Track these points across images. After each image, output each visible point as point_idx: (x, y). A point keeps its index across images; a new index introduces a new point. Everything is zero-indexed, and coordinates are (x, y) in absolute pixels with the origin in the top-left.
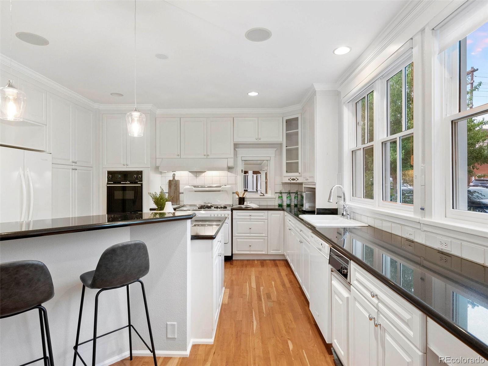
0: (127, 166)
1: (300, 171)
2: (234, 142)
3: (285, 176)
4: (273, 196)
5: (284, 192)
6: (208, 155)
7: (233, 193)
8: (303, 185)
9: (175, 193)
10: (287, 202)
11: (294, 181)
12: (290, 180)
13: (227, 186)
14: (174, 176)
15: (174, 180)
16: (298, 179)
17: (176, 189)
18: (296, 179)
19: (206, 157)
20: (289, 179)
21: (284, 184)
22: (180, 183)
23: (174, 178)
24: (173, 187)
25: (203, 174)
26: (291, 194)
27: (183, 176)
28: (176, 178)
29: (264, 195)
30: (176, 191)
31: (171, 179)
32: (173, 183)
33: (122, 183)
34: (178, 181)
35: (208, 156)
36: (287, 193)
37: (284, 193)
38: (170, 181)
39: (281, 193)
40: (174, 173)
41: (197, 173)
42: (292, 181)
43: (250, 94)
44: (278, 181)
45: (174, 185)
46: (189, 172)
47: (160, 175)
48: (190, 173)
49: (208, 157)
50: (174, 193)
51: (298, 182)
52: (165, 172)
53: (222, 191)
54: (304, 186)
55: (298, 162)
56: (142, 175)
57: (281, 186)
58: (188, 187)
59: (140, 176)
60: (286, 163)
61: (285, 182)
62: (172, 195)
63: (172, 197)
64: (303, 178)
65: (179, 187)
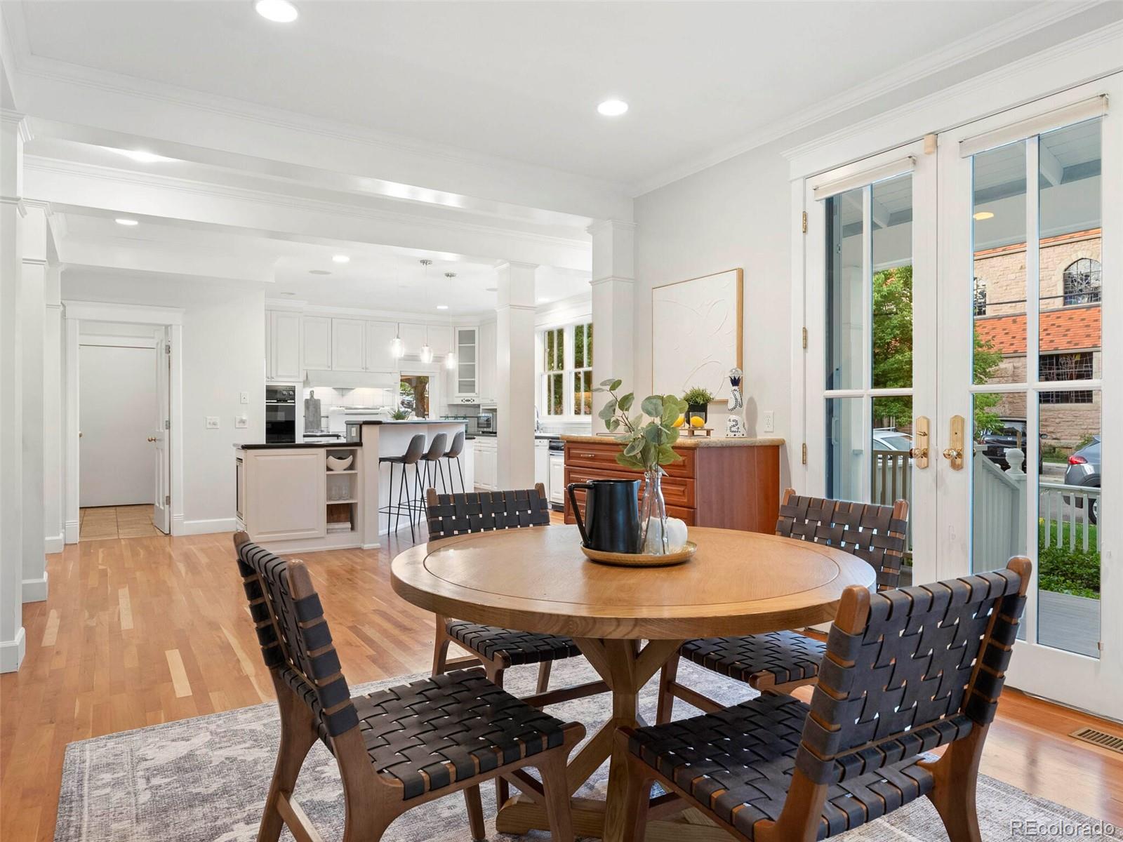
0: (273, 379)
1: (477, 391)
3: (456, 397)
5: (450, 416)
6: (367, 369)
11: (469, 403)
12: (464, 401)
14: (312, 393)
15: (313, 399)
16: (474, 401)
17: (316, 410)
18: (472, 401)
19: (365, 371)
20: (462, 401)
21: (451, 406)
23: (312, 396)
24: (311, 408)
25: (352, 392)
26: (459, 418)
27: (324, 394)
28: (316, 397)
30: (316, 414)
31: (308, 397)
32: (311, 403)
34: (318, 401)
38: (306, 401)
39: (448, 417)
40: (312, 389)
41: (343, 390)
42: (466, 403)
44: (445, 402)
46: (335, 389)
48: (334, 391)
49: (367, 371)
50: (314, 416)
51: (473, 403)
53: (381, 414)
54: (481, 407)
55: (474, 381)
56: (294, 392)
57: (447, 409)
58: (332, 408)
59: (291, 393)
60: (459, 381)
61: (455, 403)
62: (311, 419)
63: (311, 422)
64: (483, 399)
65: (320, 408)
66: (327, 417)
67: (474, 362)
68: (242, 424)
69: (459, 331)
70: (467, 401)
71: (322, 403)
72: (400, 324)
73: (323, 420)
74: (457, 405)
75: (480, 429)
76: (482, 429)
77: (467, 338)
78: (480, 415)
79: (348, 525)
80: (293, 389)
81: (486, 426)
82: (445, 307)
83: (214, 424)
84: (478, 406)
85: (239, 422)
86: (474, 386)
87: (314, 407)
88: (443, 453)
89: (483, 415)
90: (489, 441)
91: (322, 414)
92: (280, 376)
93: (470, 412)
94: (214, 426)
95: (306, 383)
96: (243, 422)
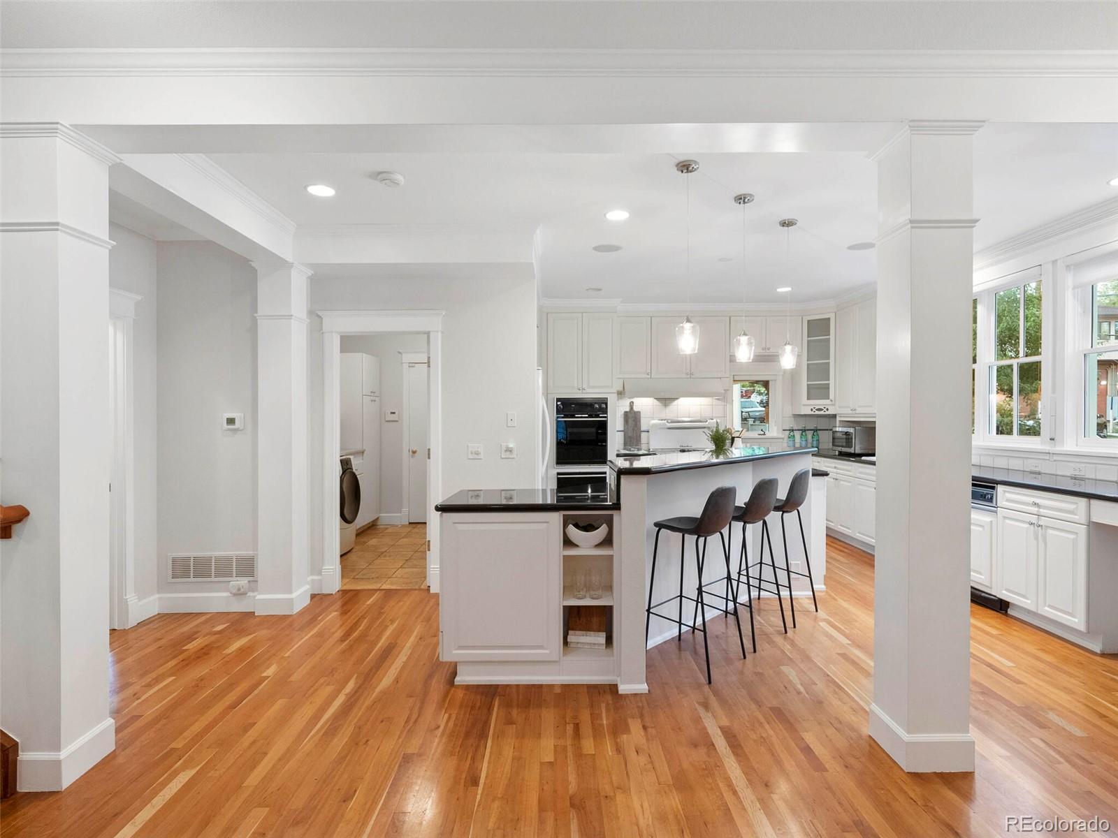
0: (584, 391)
1: (832, 396)
3: (804, 405)
4: (781, 435)
5: (797, 428)
6: (691, 374)
8: (837, 417)
9: (634, 432)
10: (801, 443)
11: (822, 413)
12: (814, 410)
13: (715, 421)
14: (632, 404)
15: (632, 412)
16: (827, 410)
17: (637, 424)
18: (825, 410)
19: (689, 376)
20: (812, 410)
21: (797, 416)
23: (631, 408)
24: (630, 421)
25: (676, 403)
26: (807, 432)
27: (644, 405)
28: (635, 409)
29: (764, 434)
30: (636, 428)
31: (628, 410)
32: (630, 415)
34: (638, 413)
35: (692, 376)
36: (801, 430)
37: (796, 430)
38: (625, 413)
39: (793, 430)
40: (632, 400)
41: (666, 401)
42: (817, 413)
43: (779, 290)
44: (789, 411)
45: (632, 419)
46: (656, 399)
48: (655, 401)
51: (827, 413)
54: (838, 419)
55: (829, 384)
56: (606, 404)
57: (793, 419)
58: (653, 422)
59: (604, 406)
60: (808, 385)
61: (802, 413)
62: (630, 435)
63: (630, 437)
64: (840, 407)
65: (640, 422)
66: (648, 431)
67: (829, 359)
68: (508, 453)
69: (809, 321)
70: (817, 410)
71: (642, 415)
72: (732, 318)
73: (643, 435)
74: (805, 415)
75: (834, 448)
76: (840, 449)
77: (818, 329)
78: (837, 429)
79: (601, 638)
80: (604, 402)
81: (844, 444)
82: (788, 289)
83: (477, 453)
84: (834, 416)
85: (506, 451)
86: (829, 388)
87: (634, 421)
88: (773, 504)
89: (840, 429)
90: (849, 468)
91: (642, 429)
92: (594, 387)
93: (822, 424)
94: (476, 457)
95: (621, 394)
96: (509, 450)
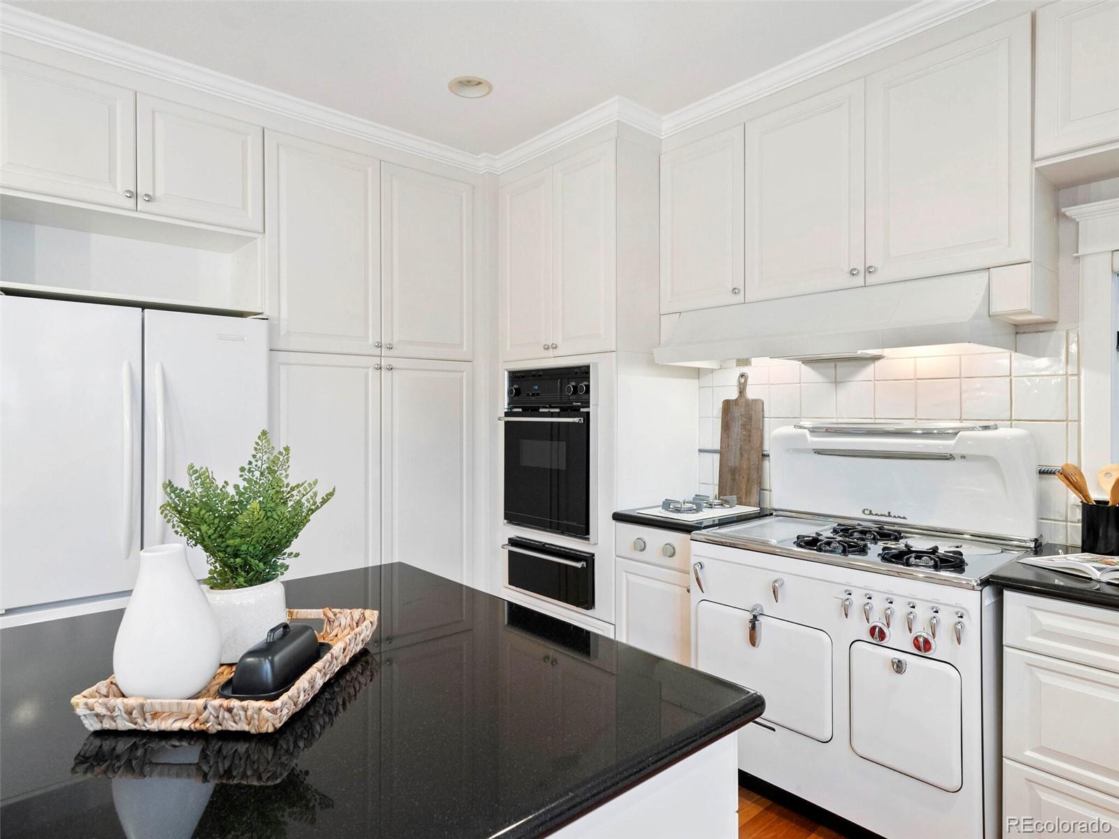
0: (555, 353)
2: (1038, 165)
6: (869, 270)
7: (1041, 472)
9: (746, 456)
13: (1003, 432)
14: (743, 383)
15: (742, 401)
17: (750, 436)
19: (859, 280)
22: (766, 414)
23: (742, 391)
24: (736, 429)
27: (775, 380)
28: (751, 394)
30: (747, 447)
31: (733, 395)
32: (737, 412)
33: (541, 410)
34: (758, 403)
35: (868, 276)
38: (727, 405)
40: (744, 370)
41: (837, 366)
45: (740, 422)
46: (802, 362)
47: (697, 381)
48: (806, 370)
49: (871, 279)
50: (742, 455)
52: (712, 371)
53: (963, 457)
56: (589, 380)
62: (733, 464)
63: (733, 471)
65: (760, 428)
71: (768, 410)
87: (745, 425)
91: (765, 449)
